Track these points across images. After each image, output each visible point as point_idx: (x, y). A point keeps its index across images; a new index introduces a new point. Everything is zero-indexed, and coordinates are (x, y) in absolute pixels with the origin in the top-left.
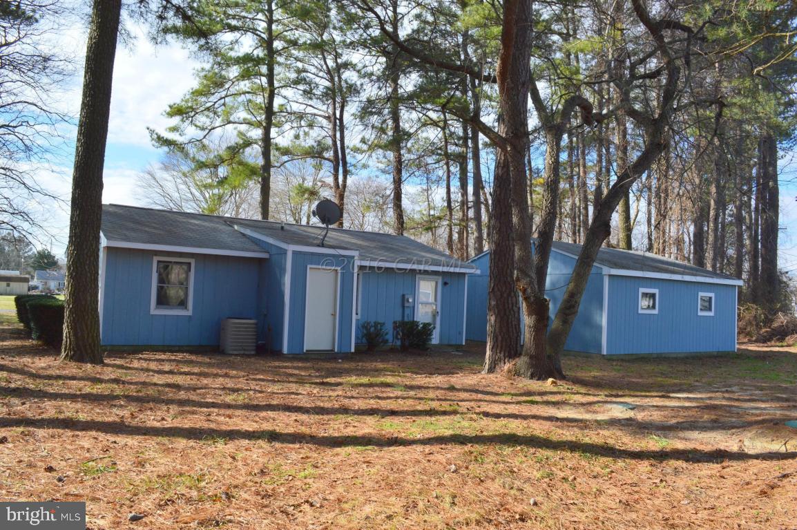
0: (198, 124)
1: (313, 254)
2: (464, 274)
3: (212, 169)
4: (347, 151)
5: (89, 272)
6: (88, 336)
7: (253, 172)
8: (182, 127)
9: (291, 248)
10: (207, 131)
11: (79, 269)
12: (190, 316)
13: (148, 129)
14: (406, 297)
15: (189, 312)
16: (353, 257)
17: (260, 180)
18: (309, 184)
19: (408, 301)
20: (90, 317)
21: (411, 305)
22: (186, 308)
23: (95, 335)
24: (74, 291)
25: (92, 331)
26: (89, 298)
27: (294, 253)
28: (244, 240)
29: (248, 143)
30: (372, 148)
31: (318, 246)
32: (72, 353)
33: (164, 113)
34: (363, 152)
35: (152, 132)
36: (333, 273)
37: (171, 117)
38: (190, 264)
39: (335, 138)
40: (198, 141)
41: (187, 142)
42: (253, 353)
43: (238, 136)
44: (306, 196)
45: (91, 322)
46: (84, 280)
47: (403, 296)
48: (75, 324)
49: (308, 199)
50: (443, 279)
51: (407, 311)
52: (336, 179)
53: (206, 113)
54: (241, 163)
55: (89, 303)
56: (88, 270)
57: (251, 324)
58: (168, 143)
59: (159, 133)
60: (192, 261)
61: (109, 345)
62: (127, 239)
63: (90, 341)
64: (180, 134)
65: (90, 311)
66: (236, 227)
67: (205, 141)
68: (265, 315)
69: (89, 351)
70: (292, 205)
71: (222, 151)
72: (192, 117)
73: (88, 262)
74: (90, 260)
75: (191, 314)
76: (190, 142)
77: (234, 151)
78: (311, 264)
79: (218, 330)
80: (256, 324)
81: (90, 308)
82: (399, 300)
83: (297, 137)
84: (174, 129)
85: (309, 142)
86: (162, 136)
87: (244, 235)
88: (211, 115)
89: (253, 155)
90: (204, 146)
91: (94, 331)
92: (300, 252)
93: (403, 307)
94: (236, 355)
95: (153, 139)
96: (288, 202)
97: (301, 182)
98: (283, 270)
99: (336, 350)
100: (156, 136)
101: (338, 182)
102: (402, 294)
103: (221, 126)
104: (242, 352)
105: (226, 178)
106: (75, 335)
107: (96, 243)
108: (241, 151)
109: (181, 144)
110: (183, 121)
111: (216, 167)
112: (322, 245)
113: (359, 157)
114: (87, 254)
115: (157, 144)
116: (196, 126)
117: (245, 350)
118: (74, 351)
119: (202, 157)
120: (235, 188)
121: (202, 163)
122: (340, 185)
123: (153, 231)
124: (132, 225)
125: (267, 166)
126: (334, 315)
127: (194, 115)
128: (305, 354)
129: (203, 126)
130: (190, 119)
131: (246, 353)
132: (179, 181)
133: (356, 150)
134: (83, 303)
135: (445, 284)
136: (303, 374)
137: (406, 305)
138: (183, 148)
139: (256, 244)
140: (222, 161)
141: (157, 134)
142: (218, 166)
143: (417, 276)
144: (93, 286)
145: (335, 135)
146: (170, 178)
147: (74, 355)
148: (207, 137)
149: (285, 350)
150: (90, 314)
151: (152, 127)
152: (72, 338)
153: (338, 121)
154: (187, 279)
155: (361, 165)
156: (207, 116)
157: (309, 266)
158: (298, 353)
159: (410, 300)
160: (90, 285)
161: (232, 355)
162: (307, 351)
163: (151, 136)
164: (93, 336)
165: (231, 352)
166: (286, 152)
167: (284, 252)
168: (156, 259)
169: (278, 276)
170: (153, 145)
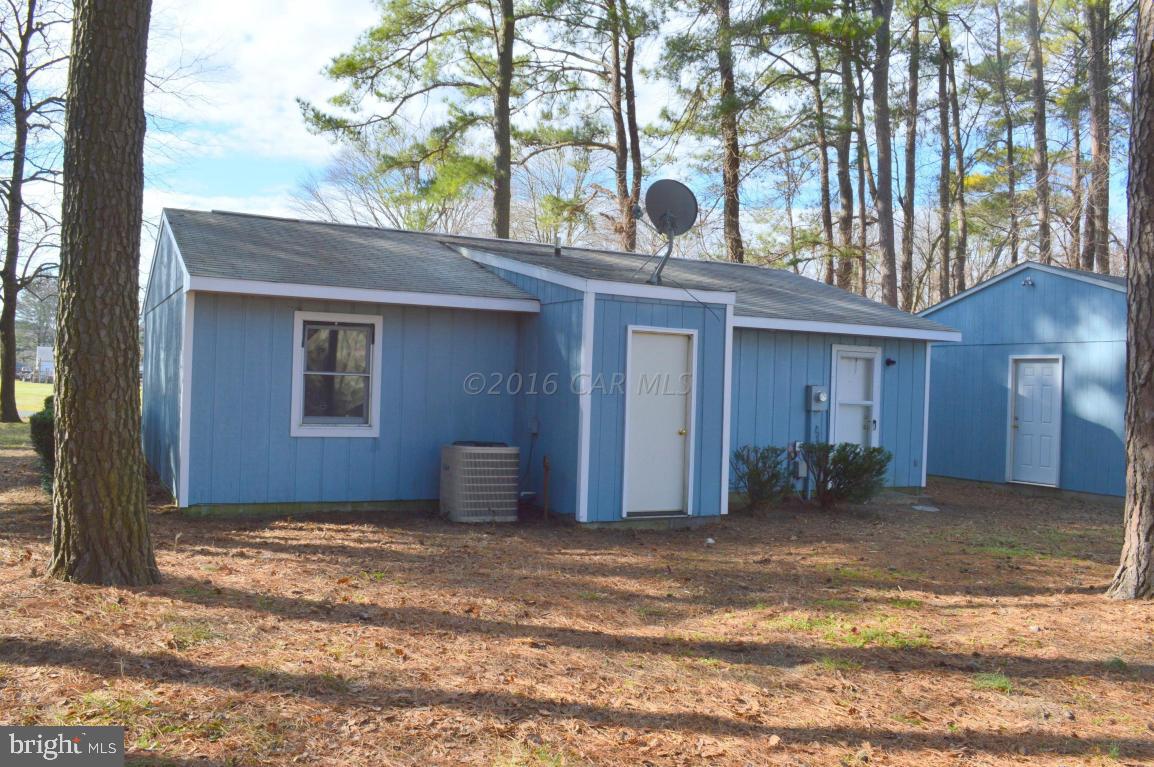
0: (382, 90)
1: (638, 300)
2: (924, 342)
3: (409, 171)
4: (640, 133)
5: (111, 345)
6: (113, 515)
7: (481, 169)
8: (355, 96)
9: (592, 288)
10: (397, 102)
11: (84, 337)
12: (375, 438)
13: (298, 101)
14: (815, 390)
15: (372, 431)
16: (724, 307)
17: (493, 183)
18: (567, 195)
19: (818, 399)
20: (117, 463)
21: (825, 408)
22: (367, 423)
23: (132, 508)
24: (73, 397)
25: (124, 499)
26: (112, 415)
27: (601, 298)
28: (482, 275)
29: (469, 120)
30: (682, 127)
31: (649, 282)
32: (72, 558)
33: (325, 71)
34: (663, 135)
35: (305, 106)
36: (681, 343)
37: (338, 77)
38: (372, 326)
39: (619, 109)
40: (383, 119)
41: (365, 122)
42: (512, 518)
43: (450, 113)
44: (566, 214)
45: (121, 478)
46: (98, 367)
47: (808, 389)
48: (79, 483)
49: (569, 220)
50: (884, 351)
51: (815, 421)
52: (622, 180)
53: (396, 70)
54: (455, 158)
55: (111, 426)
56: (106, 340)
57: (507, 456)
58: (332, 124)
59: (318, 108)
60: (378, 321)
61: (205, 505)
62: (237, 275)
63: (118, 524)
64: (353, 109)
65: (116, 448)
66: (465, 252)
67: (397, 120)
68: (535, 435)
69: (117, 552)
70: (541, 233)
71: (424, 137)
72: (372, 78)
73: (106, 320)
74: (112, 314)
75: (377, 435)
76: (369, 122)
77: (446, 136)
78: (636, 324)
79: (435, 468)
80: (517, 456)
81: (115, 438)
82: (798, 399)
83: (547, 116)
84: (341, 101)
85: (572, 122)
86: (322, 112)
87: (482, 267)
88: (405, 75)
89: (480, 142)
90: (393, 129)
91: (128, 501)
92: (613, 298)
93: (808, 411)
94: (478, 526)
95: (307, 119)
96: (533, 228)
97: (555, 193)
98: (575, 339)
99: (690, 512)
100: (312, 113)
101: (626, 186)
102: (804, 384)
103: (421, 92)
104: (488, 519)
105: (432, 182)
106: (80, 511)
107: (128, 271)
108: (458, 134)
109: (355, 126)
110: (357, 86)
111: (415, 165)
112: (657, 280)
113: (658, 143)
114: (103, 298)
115: (314, 128)
116: (379, 95)
117: (494, 513)
118: (79, 555)
119: (394, 148)
120: (449, 197)
121: (392, 158)
122: (629, 191)
123: (297, 259)
124: (251, 247)
125: (504, 159)
126: (684, 434)
127: (376, 75)
128: (625, 521)
129: (391, 94)
130: (370, 81)
131: (498, 519)
132: (354, 198)
133: (652, 132)
134: (97, 426)
135: (889, 363)
136: (652, 592)
137: (814, 407)
138: (359, 133)
139: (509, 283)
140: (425, 154)
141: (313, 110)
142: (419, 162)
143: (836, 348)
144: (122, 383)
145: (618, 103)
146: (340, 195)
147: (76, 563)
148: (399, 111)
149: (583, 515)
150: (115, 456)
151: (304, 99)
152: (71, 518)
153: (623, 79)
154: (368, 357)
155: (663, 157)
156: (399, 77)
157: (631, 328)
158: (610, 519)
159: (823, 398)
160: (113, 379)
161: (468, 524)
162: (629, 514)
163: (304, 115)
164: (125, 514)
165: (465, 519)
166: (531, 140)
167: (578, 297)
168: (300, 317)
169: (564, 352)
170: (309, 130)
